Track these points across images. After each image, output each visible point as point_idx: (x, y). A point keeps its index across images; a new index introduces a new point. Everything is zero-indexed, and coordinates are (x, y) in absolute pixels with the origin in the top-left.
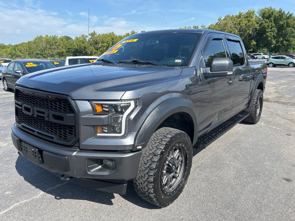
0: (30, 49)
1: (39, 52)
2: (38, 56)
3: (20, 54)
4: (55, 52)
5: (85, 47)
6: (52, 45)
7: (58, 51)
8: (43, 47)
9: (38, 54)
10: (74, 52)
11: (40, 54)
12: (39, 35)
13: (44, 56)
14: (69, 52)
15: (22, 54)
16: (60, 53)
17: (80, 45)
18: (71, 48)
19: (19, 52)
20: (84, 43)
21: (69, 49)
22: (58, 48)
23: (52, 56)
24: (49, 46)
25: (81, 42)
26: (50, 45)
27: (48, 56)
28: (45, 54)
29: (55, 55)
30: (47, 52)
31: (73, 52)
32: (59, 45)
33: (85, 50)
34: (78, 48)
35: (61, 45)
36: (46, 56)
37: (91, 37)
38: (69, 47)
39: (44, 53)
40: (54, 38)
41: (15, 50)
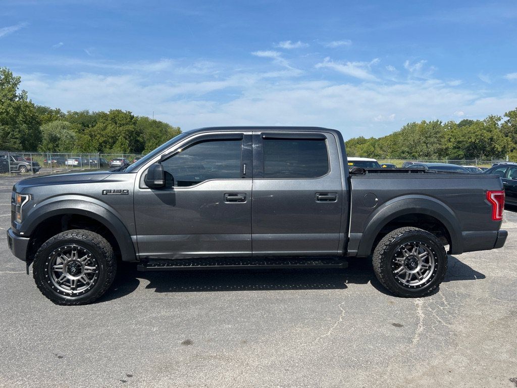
0: (395, 144)
1: (407, 149)
2: (404, 155)
3: (381, 152)
4: (432, 148)
5: (491, 139)
6: (430, 137)
7: (439, 147)
8: (414, 141)
9: (403, 152)
10: (468, 147)
11: (408, 152)
12: (411, 122)
13: (413, 156)
14: (459, 148)
15: (383, 153)
16: (442, 150)
17: (481, 135)
18: (463, 141)
19: (378, 149)
20: (491, 131)
21: (459, 142)
22: (440, 141)
23: (427, 156)
24: (424, 139)
25: (484, 129)
26: (426, 138)
27: (419, 156)
28: (416, 152)
29: (432, 153)
30: (418, 149)
31: (466, 148)
32: (442, 137)
33: (491, 145)
34: (477, 141)
35: (445, 136)
36: (416, 155)
37: (509, 118)
38: (460, 140)
39: (413, 150)
40: (436, 125)
41: (374, 147)
